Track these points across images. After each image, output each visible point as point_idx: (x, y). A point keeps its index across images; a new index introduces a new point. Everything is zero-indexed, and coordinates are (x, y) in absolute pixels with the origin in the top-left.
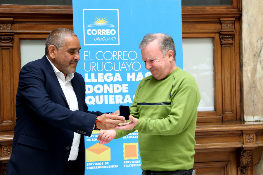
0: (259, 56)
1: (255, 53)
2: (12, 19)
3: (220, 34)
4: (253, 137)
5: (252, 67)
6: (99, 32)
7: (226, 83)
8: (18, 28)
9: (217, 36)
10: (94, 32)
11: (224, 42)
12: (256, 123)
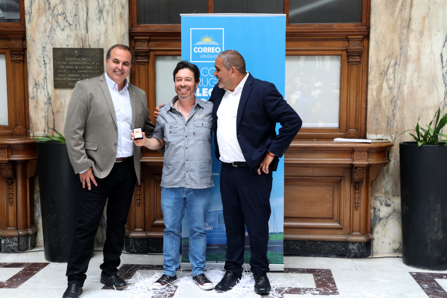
0: (386, 74)
1: (381, 71)
2: (148, 38)
3: (347, 52)
4: (365, 154)
5: (378, 85)
6: (205, 50)
7: (352, 100)
8: (153, 46)
9: (344, 54)
10: (200, 50)
11: (351, 60)
12: (379, 141)
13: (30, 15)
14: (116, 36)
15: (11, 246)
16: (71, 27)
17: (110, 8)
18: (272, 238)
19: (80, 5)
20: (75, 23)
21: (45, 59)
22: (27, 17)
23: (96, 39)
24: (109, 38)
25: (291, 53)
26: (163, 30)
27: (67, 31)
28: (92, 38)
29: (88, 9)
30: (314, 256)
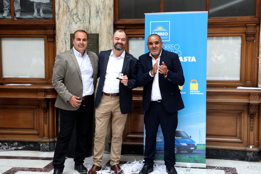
2: (124, 27)
3: (246, 34)
4: (257, 97)
6: (159, 34)
8: (128, 32)
9: (244, 35)
11: (248, 39)
13: (58, 15)
14: (106, 26)
15: (45, 147)
16: (81, 22)
17: (103, 10)
18: (199, 148)
19: (86, 9)
20: (83, 19)
21: (66, 40)
22: (56, 17)
23: (94, 29)
24: (102, 27)
25: (211, 35)
26: (134, 22)
27: (79, 24)
28: (92, 27)
29: (90, 11)
30: (225, 159)
